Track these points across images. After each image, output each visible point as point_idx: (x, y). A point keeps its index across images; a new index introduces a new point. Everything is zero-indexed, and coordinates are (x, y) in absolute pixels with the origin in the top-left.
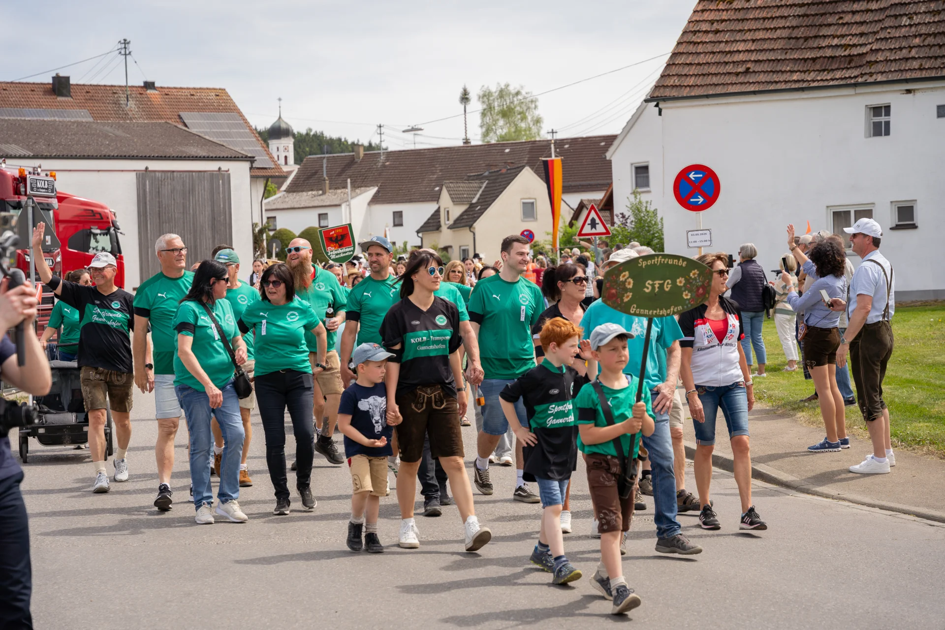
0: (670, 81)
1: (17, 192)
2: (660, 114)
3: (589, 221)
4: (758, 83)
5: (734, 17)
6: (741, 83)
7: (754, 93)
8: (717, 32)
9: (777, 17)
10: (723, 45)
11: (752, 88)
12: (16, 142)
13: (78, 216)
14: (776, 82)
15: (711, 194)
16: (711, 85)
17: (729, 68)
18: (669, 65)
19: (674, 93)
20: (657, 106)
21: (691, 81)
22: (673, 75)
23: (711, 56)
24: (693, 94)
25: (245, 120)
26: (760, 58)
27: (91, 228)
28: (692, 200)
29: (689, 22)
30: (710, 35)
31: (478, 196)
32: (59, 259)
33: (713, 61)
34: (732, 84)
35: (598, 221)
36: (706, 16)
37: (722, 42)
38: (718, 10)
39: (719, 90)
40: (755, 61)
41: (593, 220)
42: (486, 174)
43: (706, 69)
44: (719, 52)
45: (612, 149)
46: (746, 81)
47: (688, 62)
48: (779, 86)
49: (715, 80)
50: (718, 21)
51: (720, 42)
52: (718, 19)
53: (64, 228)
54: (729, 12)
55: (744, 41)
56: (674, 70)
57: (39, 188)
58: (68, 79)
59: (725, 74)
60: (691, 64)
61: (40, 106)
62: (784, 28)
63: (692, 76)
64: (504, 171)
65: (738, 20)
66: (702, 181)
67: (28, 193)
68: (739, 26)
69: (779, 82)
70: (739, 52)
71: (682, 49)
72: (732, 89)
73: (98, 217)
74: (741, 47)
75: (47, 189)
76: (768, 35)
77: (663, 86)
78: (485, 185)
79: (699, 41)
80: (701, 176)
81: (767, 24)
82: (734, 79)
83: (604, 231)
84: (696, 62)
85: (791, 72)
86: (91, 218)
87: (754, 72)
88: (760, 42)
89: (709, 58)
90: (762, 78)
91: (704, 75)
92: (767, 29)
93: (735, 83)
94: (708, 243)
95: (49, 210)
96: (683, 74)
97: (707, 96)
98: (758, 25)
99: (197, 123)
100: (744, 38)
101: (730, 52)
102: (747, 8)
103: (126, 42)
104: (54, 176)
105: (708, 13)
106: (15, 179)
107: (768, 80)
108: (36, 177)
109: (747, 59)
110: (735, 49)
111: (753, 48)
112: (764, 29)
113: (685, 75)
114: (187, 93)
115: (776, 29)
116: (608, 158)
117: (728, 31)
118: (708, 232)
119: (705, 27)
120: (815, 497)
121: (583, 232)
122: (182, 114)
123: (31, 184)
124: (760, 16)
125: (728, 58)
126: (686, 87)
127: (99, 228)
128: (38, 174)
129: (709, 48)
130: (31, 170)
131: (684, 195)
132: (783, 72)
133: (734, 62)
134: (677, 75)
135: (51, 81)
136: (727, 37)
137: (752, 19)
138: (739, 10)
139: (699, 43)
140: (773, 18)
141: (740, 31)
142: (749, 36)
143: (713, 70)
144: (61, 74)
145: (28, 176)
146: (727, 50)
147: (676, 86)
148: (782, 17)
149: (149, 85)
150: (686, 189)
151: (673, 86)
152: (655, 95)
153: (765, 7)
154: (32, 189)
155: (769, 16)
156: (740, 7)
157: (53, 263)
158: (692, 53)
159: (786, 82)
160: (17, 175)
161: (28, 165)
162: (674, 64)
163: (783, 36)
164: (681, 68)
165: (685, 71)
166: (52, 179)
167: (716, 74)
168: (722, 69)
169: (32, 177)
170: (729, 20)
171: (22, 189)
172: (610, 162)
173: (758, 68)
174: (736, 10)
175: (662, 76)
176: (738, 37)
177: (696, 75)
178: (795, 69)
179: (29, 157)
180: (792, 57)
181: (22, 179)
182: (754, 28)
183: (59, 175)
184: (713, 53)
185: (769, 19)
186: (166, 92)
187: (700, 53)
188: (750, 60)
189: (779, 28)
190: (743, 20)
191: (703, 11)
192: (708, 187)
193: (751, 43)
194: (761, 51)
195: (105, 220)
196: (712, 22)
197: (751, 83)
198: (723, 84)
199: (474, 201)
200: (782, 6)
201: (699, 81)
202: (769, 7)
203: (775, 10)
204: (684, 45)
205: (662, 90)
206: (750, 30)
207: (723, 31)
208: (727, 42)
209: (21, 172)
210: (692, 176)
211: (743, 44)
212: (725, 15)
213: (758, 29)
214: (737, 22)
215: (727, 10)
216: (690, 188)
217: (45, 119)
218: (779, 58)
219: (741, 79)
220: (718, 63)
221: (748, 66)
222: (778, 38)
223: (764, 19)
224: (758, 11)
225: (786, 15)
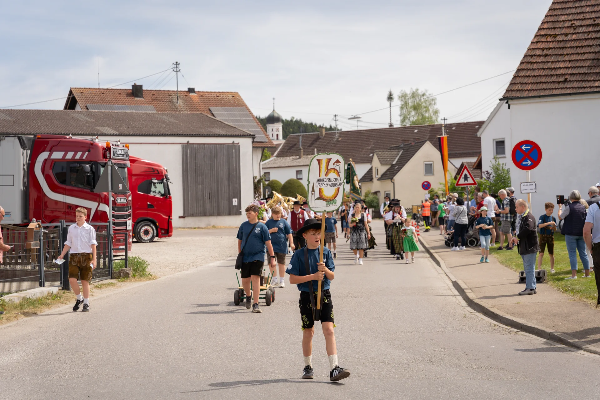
0: (516, 87)
1: (105, 156)
2: (509, 108)
3: (463, 176)
4: (573, 88)
5: (558, 46)
6: (562, 88)
7: (570, 94)
8: (546, 55)
9: (585, 46)
10: (549, 64)
11: (568, 91)
12: (108, 126)
13: (145, 172)
14: (584, 88)
15: (536, 159)
16: (542, 89)
17: (554, 79)
18: (515, 77)
19: (518, 94)
20: (507, 103)
21: (529, 87)
22: (518, 83)
23: (542, 71)
24: (530, 95)
25: (250, 112)
26: (574, 72)
27: (152, 179)
28: (523, 163)
29: (528, 49)
30: (542, 58)
31: (396, 160)
32: (130, 198)
33: (543, 74)
34: (556, 89)
35: (469, 176)
36: (539, 45)
37: (549, 62)
38: (547, 42)
39: (547, 93)
40: (571, 74)
41: (466, 175)
42: (402, 146)
43: (539, 80)
44: (547, 69)
45: (481, 130)
46: (564, 87)
47: (527, 75)
48: (586, 90)
49: (545, 86)
50: (547, 49)
51: (548, 62)
52: (547, 47)
53: (136, 179)
54: (554, 43)
55: (564, 61)
56: (518, 80)
57: (118, 154)
58: (141, 86)
59: (551, 82)
60: (529, 76)
61: (124, 103)
62: (590, 53)
63: (529, 84)
64: (413, 144)
65: (560, 48)
66: (530, 151)
67: (112, 157)
68: (561, 52)
69: (587, 87)
70: (560, 68)
71: (524, 66)
72: (555, 92)
73: (156, 172)
74: (562, 65)
75: (123, 155)
76: (579, 57)
77: (511, 90)
78: (401, 153)
79: (534, 61)
80: (529, 147)
81: (579, 50)
82: (557, 86)
83: (473, 182)
84: (533, 75)
85: (594, 81)
86: (152, 173)
87: (570, 81)
88: (574, 62)
89: (541, 73)
90: (575, 85)
91: (537, 83)
92: (578, 54)
93: (558, 88)
94: (534, 191)
95: (125, 168)
96: (524, 82)
97: (540, 97)
98: (573, 51)
99: (221, 114)
100: (564, 59)
101: (555, 69)
102: (566, 41)
103: (177, 64)
104: (128, 147)
105: (540, 44)
106: (104, 149)
107: (579, 86)
108: (117, 147)
109: (566, 73)
110: (558, 67)
111: (569, 66)
112: (576, 54)
113: (526, 83)
114: (215, 95)
115: (584, 53)
116: (478, 136)
117: (553, 55)
118: (534, 184)
119: (538, 52)
120: (596, 355)
121: (459, 183)
122: (212, 108)
123: (114, 151)
124: (574, 45)
125: (553, 72)
126: (526, 90)
127: (157, 179)
128: (118, 146)
129: (541, 66)
130: (114, 143)
131: (518, 160)
132: (588, 81)
133: (557, 75)
134: (520, 83)
135: (131, 88)
136: (553, 59)
137: (569, 47)
138: (561, 41)
139: (534, 63)
140: (582, 47)
141: (561, 55)
142: (567, 58)
143: (544, 80)
144: (137, 84)
145: (112, 147)
146: (553, 67)
147: (519, 90)
148: (588, 46)
149: (191, 90)
150: (520, 156)
151: (517, 90)
152: (506, 96)
153: (577, 40)
154: (114, 155)
155: (580, 45)
156: (561, 40)
157: (126, 200)
158: (530, 69)
159: (591, 87)
160: (105, 146)
161: (112, 140)
162: (518, 76)
163: (589, 58)
164: (523, 78)
165: (526, 80)
166: (126, 149)
167: (545, 83)
168: (549, 80)
169: (114, 147)
170: (554, 48)
171: (108, 155)
172: (480, 138)
173: (573, 78)
174: (558, 41)
175: (511, 84)
176: (560, 58)
177: (532, 83)
178: (597, 79)
179: (116, 135)
180: (594, 71)
181: (108, 149)
182: (570, 53)
183: (130, 146)
184: (544, 69)
185: (580, 47)
186: (202, 95)
187: (535, 69)
188: (567, 74)
189: (587, 53)
190: (563, 48)
191: (537, 42)
192: (534, 155)
193: (568, 63)
194: (575, 67)
195: (160, 174)
196: (543, 49)
197: (567, 88)
198: (550, 89)
199: (394, 163)
200: (588, 39)
201: (535, 87)
202: (580, 40)
203: (584, 41)
204: (525, 64)
205: (510, 93)
206: (567, 54)
207: (550, 55)
208: (552, 62)
209: (108, 144)
210: (524, 148)
211: (563, 63)
212: (551, 45)
213: (573, 54)
214: (559, 49)
215: (553, 42)
216: (523, 155)
217: (127, 111)
218: (586, 72)
219: (561, 85)
220: (546, 76)
221: (566, 77)
222: (586, 59)
223: (577, 47)
224: (573, 42)
225: (591, 44)
